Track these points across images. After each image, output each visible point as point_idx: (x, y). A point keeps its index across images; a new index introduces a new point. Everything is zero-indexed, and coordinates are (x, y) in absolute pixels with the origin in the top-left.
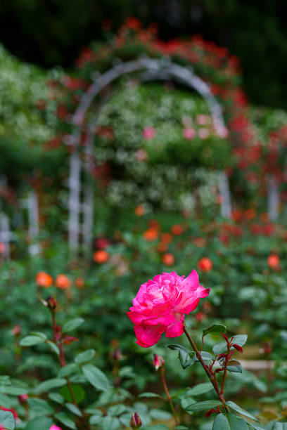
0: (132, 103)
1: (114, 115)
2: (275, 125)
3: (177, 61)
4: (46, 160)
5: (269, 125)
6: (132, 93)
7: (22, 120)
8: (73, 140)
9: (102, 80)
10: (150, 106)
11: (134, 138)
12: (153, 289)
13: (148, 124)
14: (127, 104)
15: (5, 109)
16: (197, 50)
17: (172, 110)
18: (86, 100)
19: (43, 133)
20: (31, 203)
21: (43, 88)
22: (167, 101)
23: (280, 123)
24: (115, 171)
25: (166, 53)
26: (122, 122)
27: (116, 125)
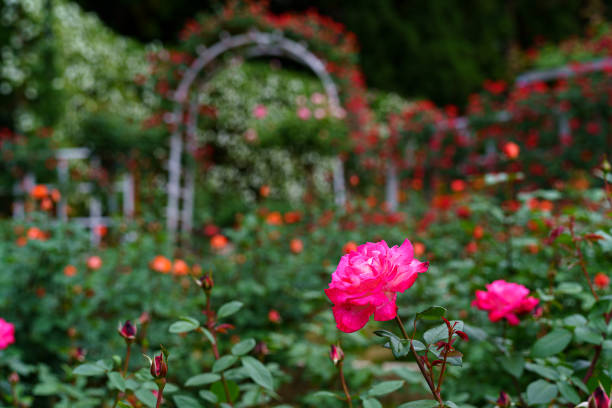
0: (236, 81)
1: (216, 94)
2: (388, 110)
3: (289, 35)
4: (145, 139)
5: (382, 109)
6: (236, 71)
7: (116, 96)
8: (174, 118)
9: (208, 54)
10: (255, 86)
11: (236, 119)
12: (357, 262)
13: (253, 105)
14: (230, 83)
15: (99, 84)
16: (312, 25)
17: (278, 90)
18: (190, 75)
19: (139, 112)
20: (125, 185)
21: (139, 63)
22: (273, 80)
23: (394, 108)
24: (216, 155)
25: (278, 27)
26: (225, 101)
27: (217, 104)
